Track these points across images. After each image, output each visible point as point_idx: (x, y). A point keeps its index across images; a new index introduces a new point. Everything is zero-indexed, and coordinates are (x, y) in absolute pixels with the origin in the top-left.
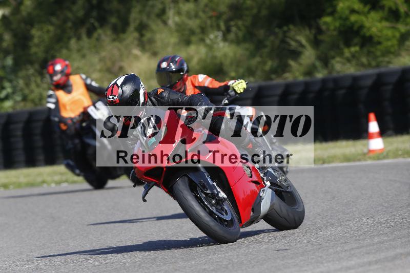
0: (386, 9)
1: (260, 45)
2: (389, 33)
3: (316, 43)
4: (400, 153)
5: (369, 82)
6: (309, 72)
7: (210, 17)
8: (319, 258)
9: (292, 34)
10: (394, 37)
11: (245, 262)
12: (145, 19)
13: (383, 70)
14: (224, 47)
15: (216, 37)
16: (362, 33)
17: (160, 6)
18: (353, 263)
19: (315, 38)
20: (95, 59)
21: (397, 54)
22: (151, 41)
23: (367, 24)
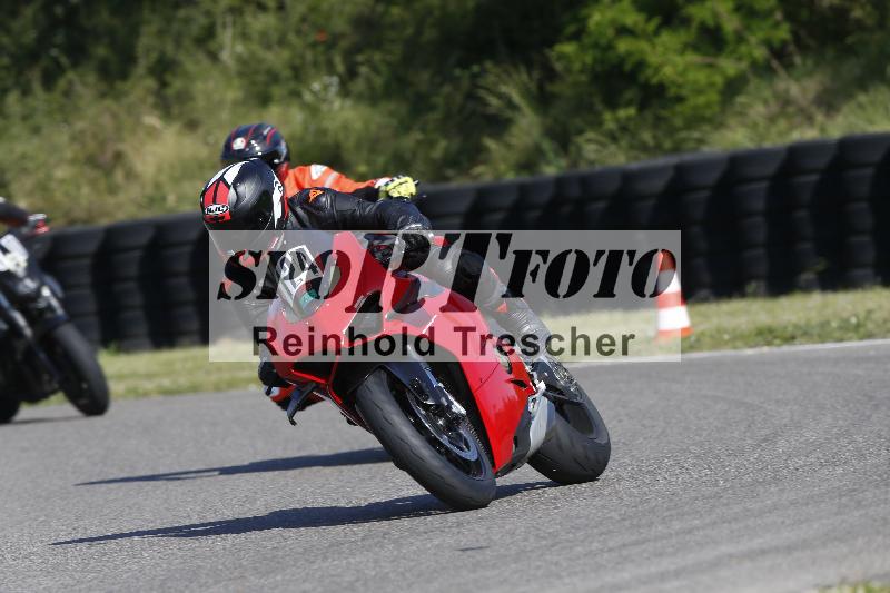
0: (695, 25)
1: (420, 105)
2: (701, 77)
3: (542, 100)
4: (726, 337)
5: (658, 185)
6: (529, 163)
7: (314, 45)
8: (553, 568)
9: (490, 79)
10: (712, 85)
11: (392, 576)
12: (170, 48)
13: (687, 157)
14: (342, 108)
15: (326, 88)
16: (642, 78)
17: (203, 21)
18: (626, 575)
19: (541, 87)
20: (62, 137)
21: (719, 125)
22: (184, 97)
23: (653, 59)
